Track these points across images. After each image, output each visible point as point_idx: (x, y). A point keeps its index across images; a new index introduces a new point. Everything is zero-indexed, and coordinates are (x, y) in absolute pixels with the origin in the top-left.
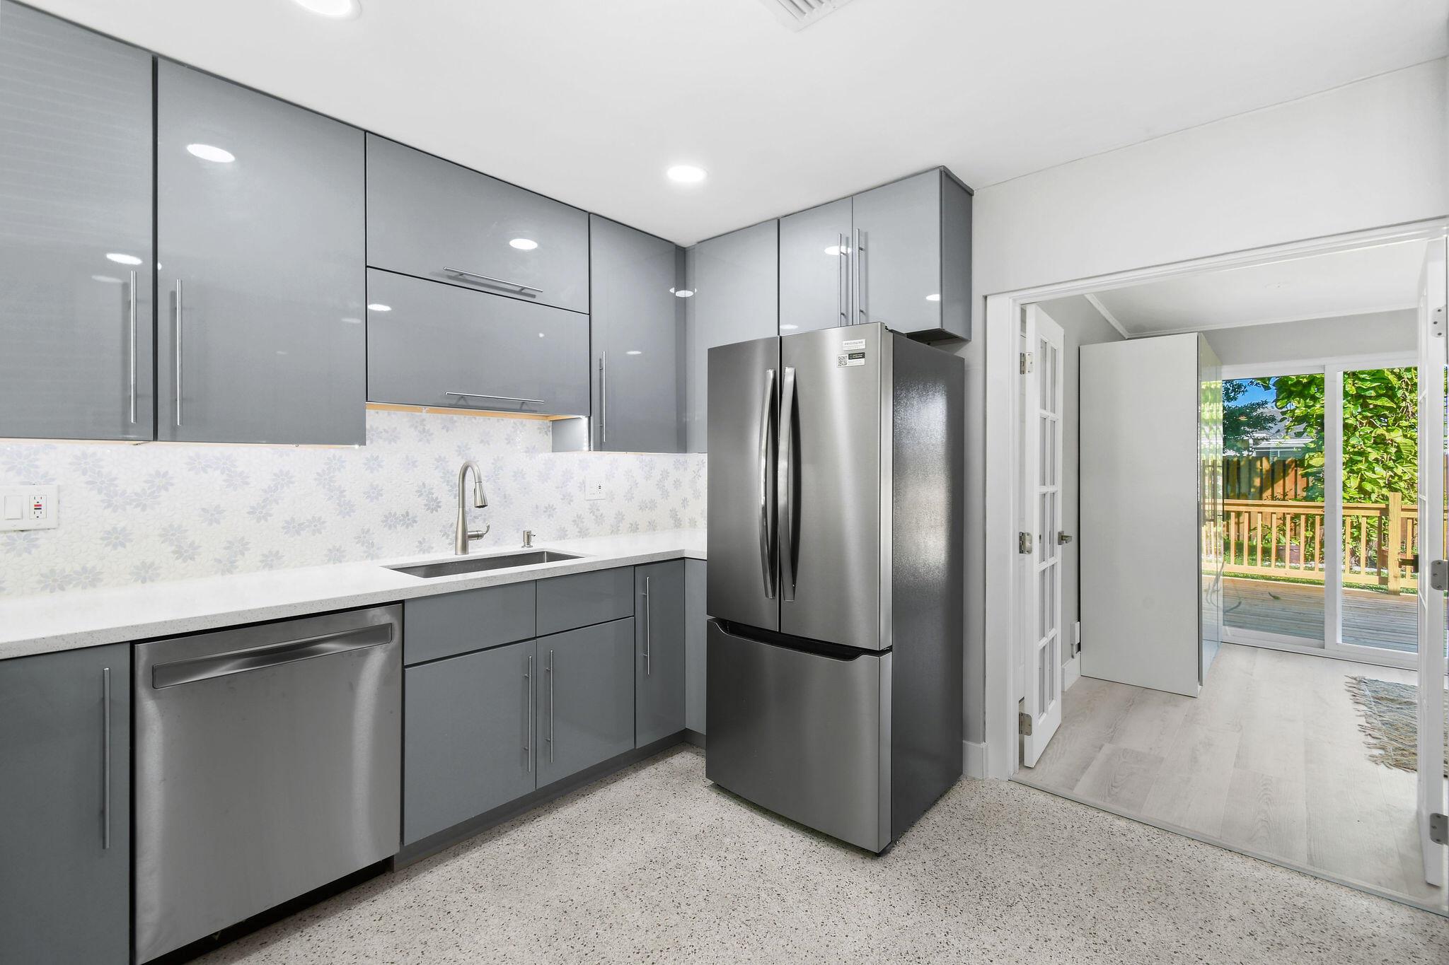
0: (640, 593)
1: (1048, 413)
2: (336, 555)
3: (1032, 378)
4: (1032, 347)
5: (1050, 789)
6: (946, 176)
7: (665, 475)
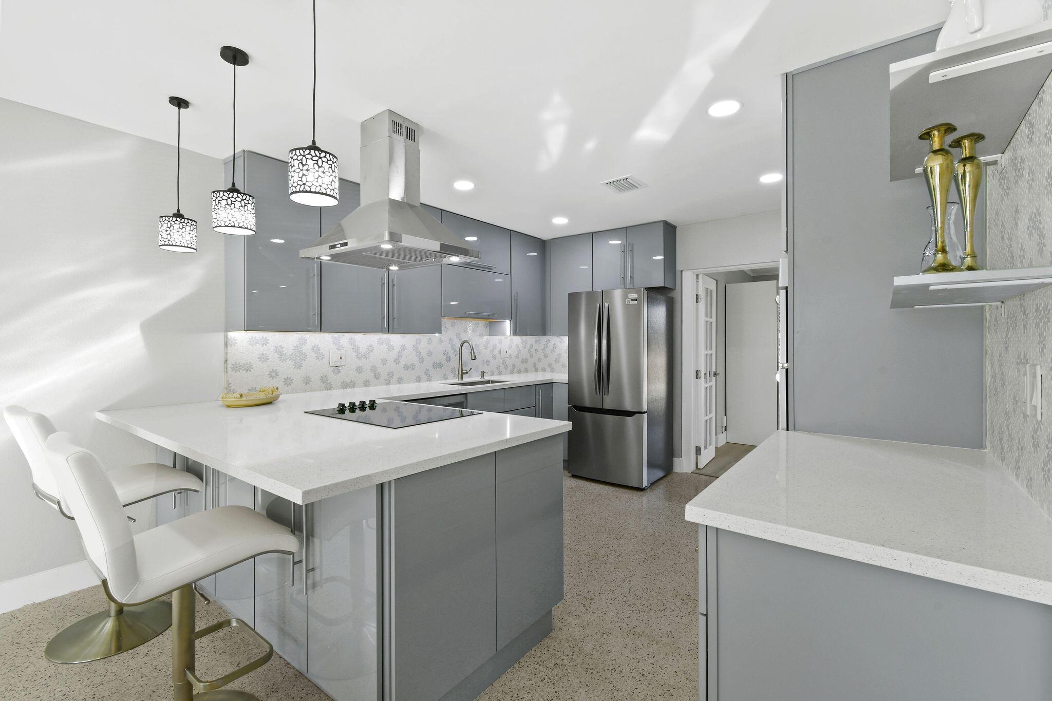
0: (537, 397)
1: (709, 319)
2: (419, 380)
3: (702, 305)
4: (702, 292)
5: (708, 474)
6: (666, 224)
7: (531, 346)
